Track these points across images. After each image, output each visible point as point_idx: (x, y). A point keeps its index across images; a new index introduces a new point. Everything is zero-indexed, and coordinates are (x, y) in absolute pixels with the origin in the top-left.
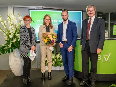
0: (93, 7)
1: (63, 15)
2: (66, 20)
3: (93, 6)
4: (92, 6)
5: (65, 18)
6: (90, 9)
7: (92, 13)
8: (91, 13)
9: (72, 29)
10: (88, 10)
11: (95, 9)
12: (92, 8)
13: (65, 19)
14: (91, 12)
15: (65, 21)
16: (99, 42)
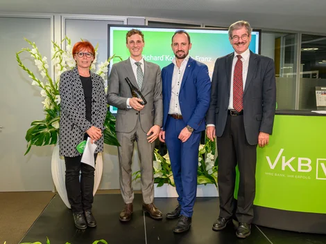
0: (244, 27)
1: (177, 44)
2: (184, 57)
3: (247, 25)
4: (242, 24)
5: (181, 51)
7: (243, 43)
8: (239, 43)
9: (196, 80)
10: (234, 35)
13: (182, 54)
14: (241, 41)
15: (180, 60)
16: (262, 116)
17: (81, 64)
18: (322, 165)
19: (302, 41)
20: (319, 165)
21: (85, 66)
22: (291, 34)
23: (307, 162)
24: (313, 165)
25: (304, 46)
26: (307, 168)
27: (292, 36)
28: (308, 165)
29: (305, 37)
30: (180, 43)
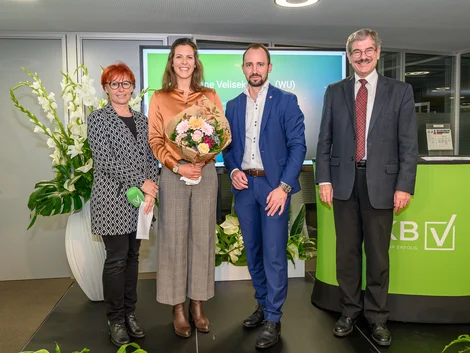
0: (369, 37)
1: (250, 64)
2: (262, 83)
3: (373, 34)
4: (367, 33)
6: (360, 43)
7: (367, 60)
8: (362, 60)
9: (283, 120)
10: (354, 48)
11: (379, 47)
12: (366, 43)
14: (364, 57)
15: (256, 89)
17: (115, 98)
18: (433, 230)
19: (407, 62)
20: (429, 231)
21: (122, 101)
22: (391, 53)
23: (411, 227)
24: (420, 230)
25: (408, 69)
26: (412, 235)
27: (393, 56)
28: (413, 231)
29: (410, 56)
30: (255, 62)
